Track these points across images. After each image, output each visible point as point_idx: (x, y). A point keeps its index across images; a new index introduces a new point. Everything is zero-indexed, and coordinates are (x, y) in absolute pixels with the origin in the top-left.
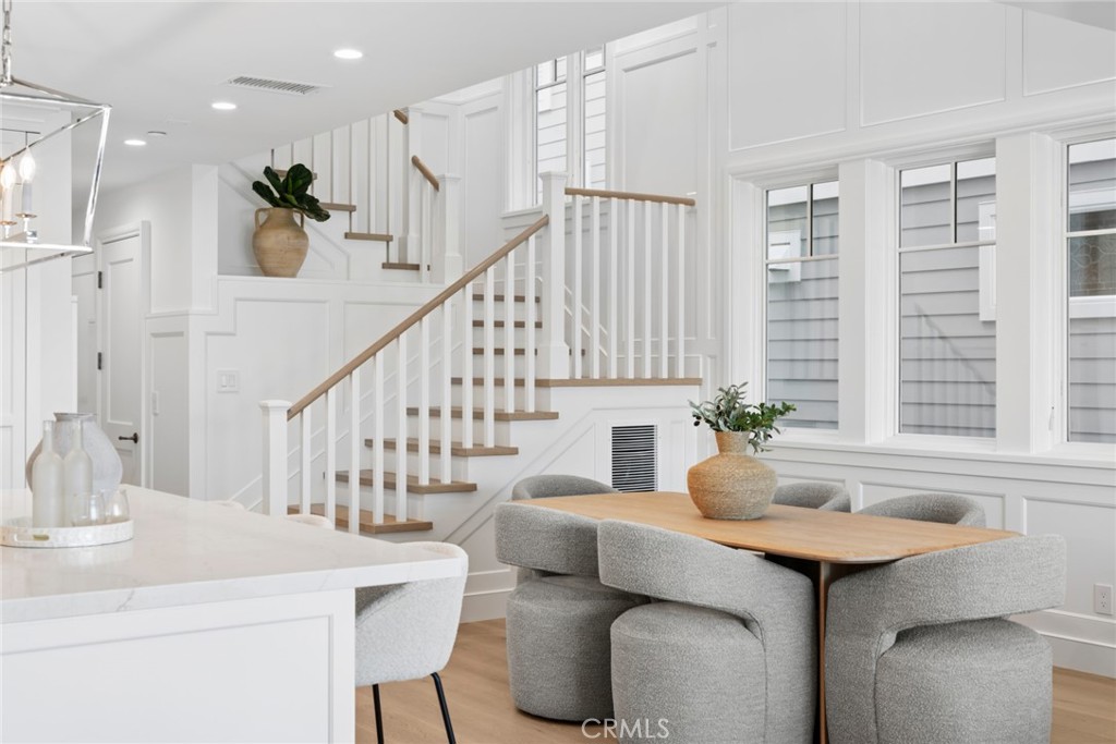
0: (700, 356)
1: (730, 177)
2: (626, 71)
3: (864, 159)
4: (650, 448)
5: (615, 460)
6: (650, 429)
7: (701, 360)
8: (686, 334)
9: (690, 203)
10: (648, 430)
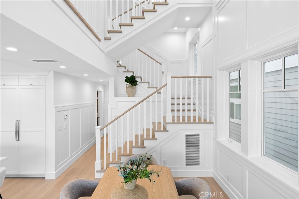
0: (213, 116)
1: (218, 70)
2: (203, 47)
3: (247, 60)
4: (198, 140)
5: (186, 142)
6: (198, 134)
7: (213, 118)
8: (209, 110)
9: (211, 77)
10: (198, 135)
